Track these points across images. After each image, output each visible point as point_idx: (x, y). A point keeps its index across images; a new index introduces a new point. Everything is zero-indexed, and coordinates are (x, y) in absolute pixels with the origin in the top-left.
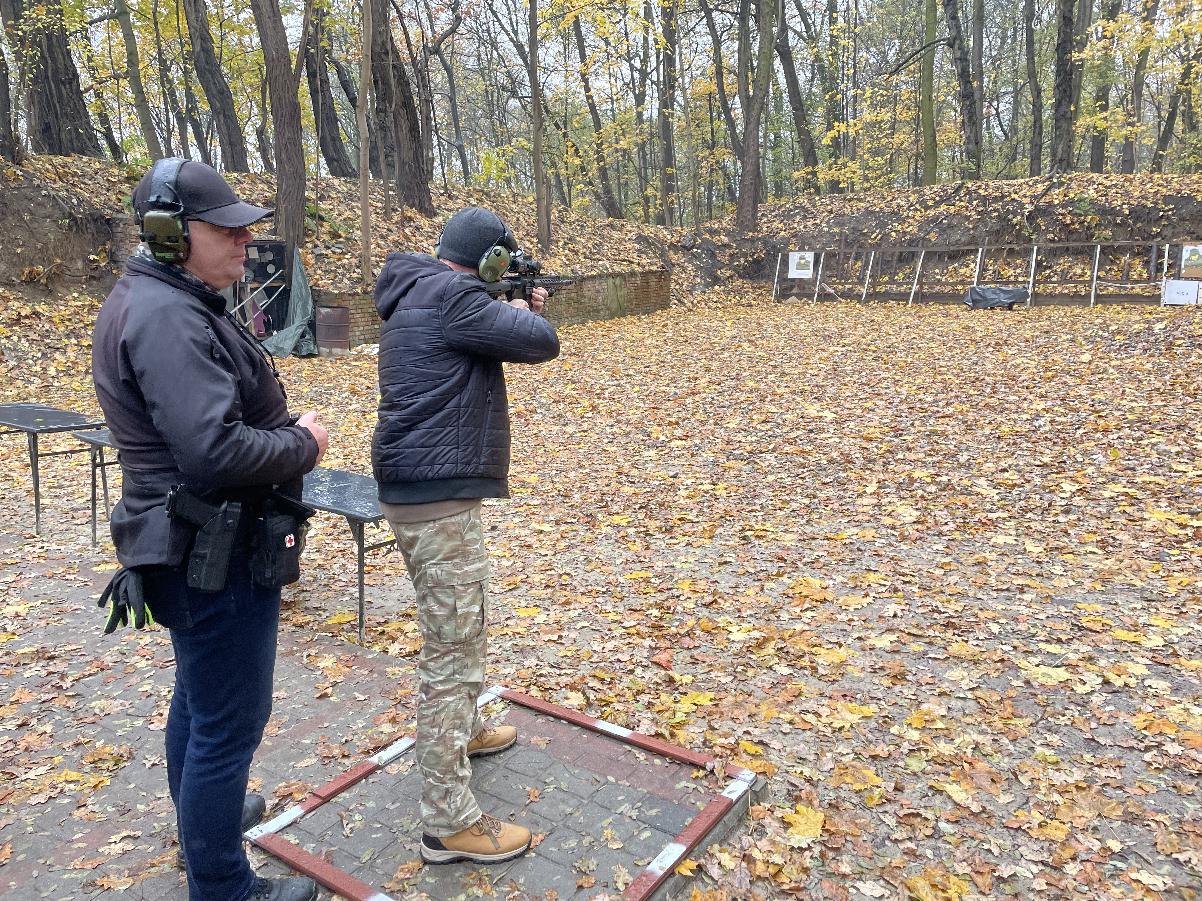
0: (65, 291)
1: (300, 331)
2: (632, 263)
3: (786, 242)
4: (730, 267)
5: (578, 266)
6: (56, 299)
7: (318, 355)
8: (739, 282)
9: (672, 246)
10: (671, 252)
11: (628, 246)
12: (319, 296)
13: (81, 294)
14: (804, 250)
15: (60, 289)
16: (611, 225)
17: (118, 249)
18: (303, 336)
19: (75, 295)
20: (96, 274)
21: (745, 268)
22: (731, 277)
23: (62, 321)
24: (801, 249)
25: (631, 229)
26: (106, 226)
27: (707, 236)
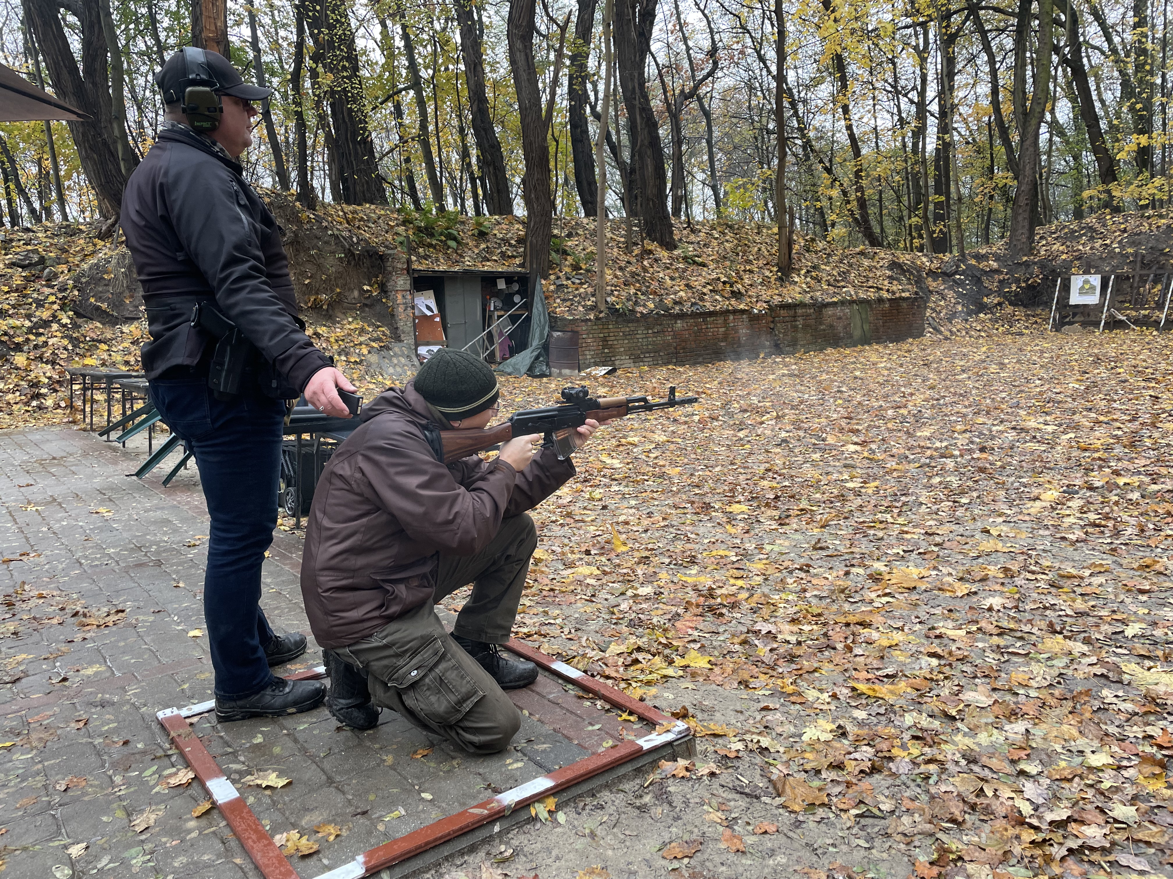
0: (342, 316)
1: (535, 353)
2: (881, 289)
3: (1067, 266)
4: (999, 293)
5: (818, 294)
6: (334, 322)
7: (550, 376)
8: (1009, 309)
9: (931, 273)
10: (930, 279)
11: (878, 274)
12: (556, 322)
13: (355, 318)
14: (1090, 273)
15: (339, 315)
16: (862, 253)
17: (387, 281)
18: (537, 358)
19: (350, 320)
20: (368, 302)
21: (1017, 294)
22: (1000, 304)
23: (337, 341)
24: (1087, 272)
25: (884, 256)
26: (379, 261)
27: (973, 262)
